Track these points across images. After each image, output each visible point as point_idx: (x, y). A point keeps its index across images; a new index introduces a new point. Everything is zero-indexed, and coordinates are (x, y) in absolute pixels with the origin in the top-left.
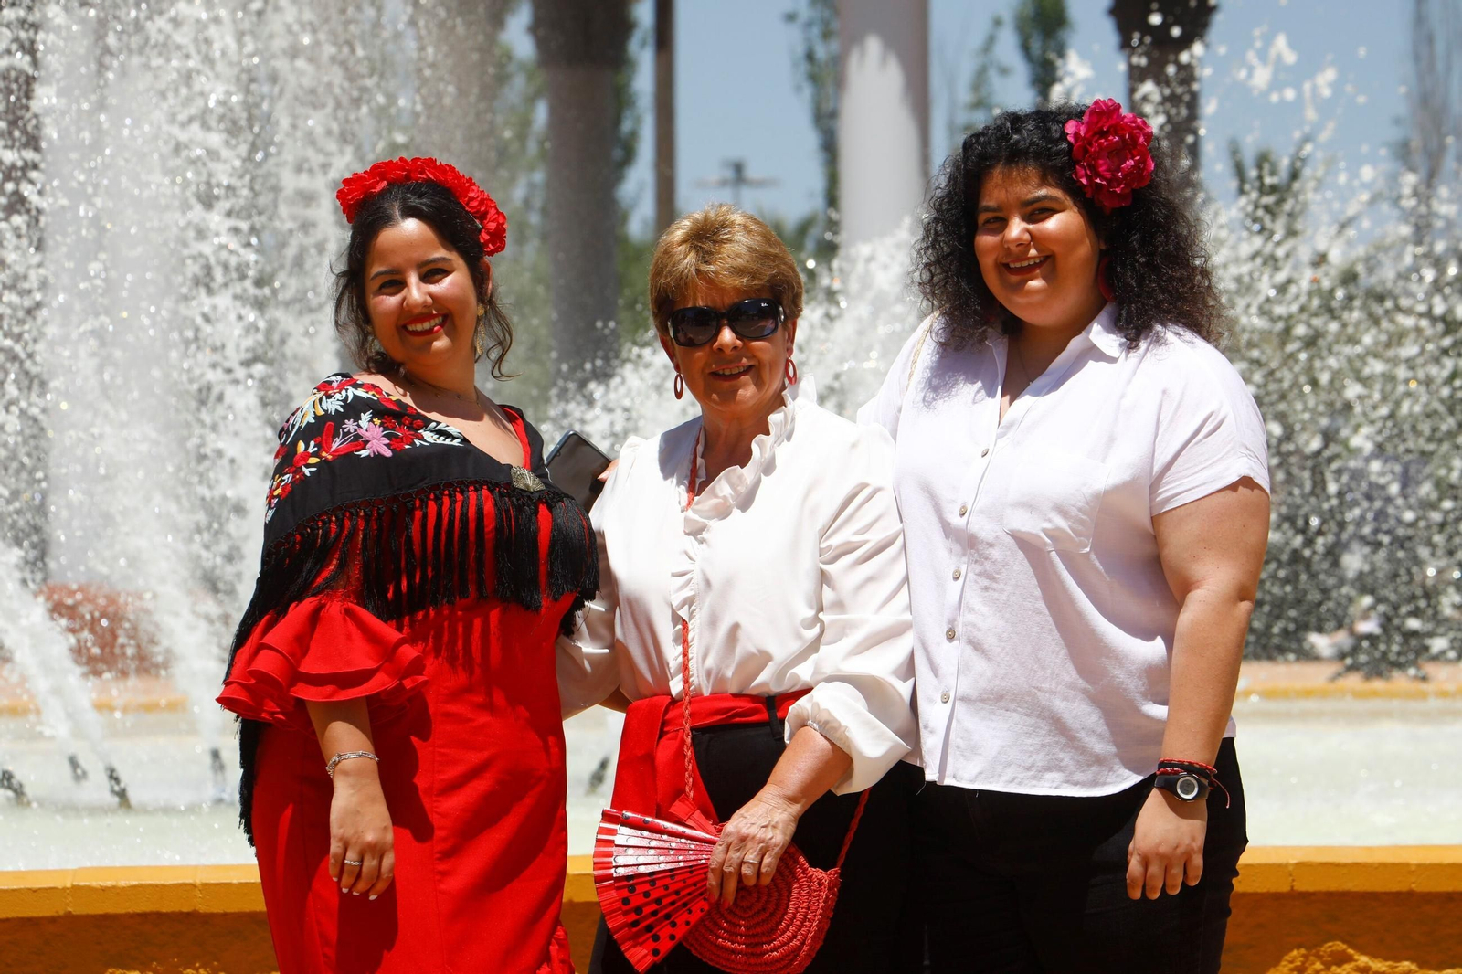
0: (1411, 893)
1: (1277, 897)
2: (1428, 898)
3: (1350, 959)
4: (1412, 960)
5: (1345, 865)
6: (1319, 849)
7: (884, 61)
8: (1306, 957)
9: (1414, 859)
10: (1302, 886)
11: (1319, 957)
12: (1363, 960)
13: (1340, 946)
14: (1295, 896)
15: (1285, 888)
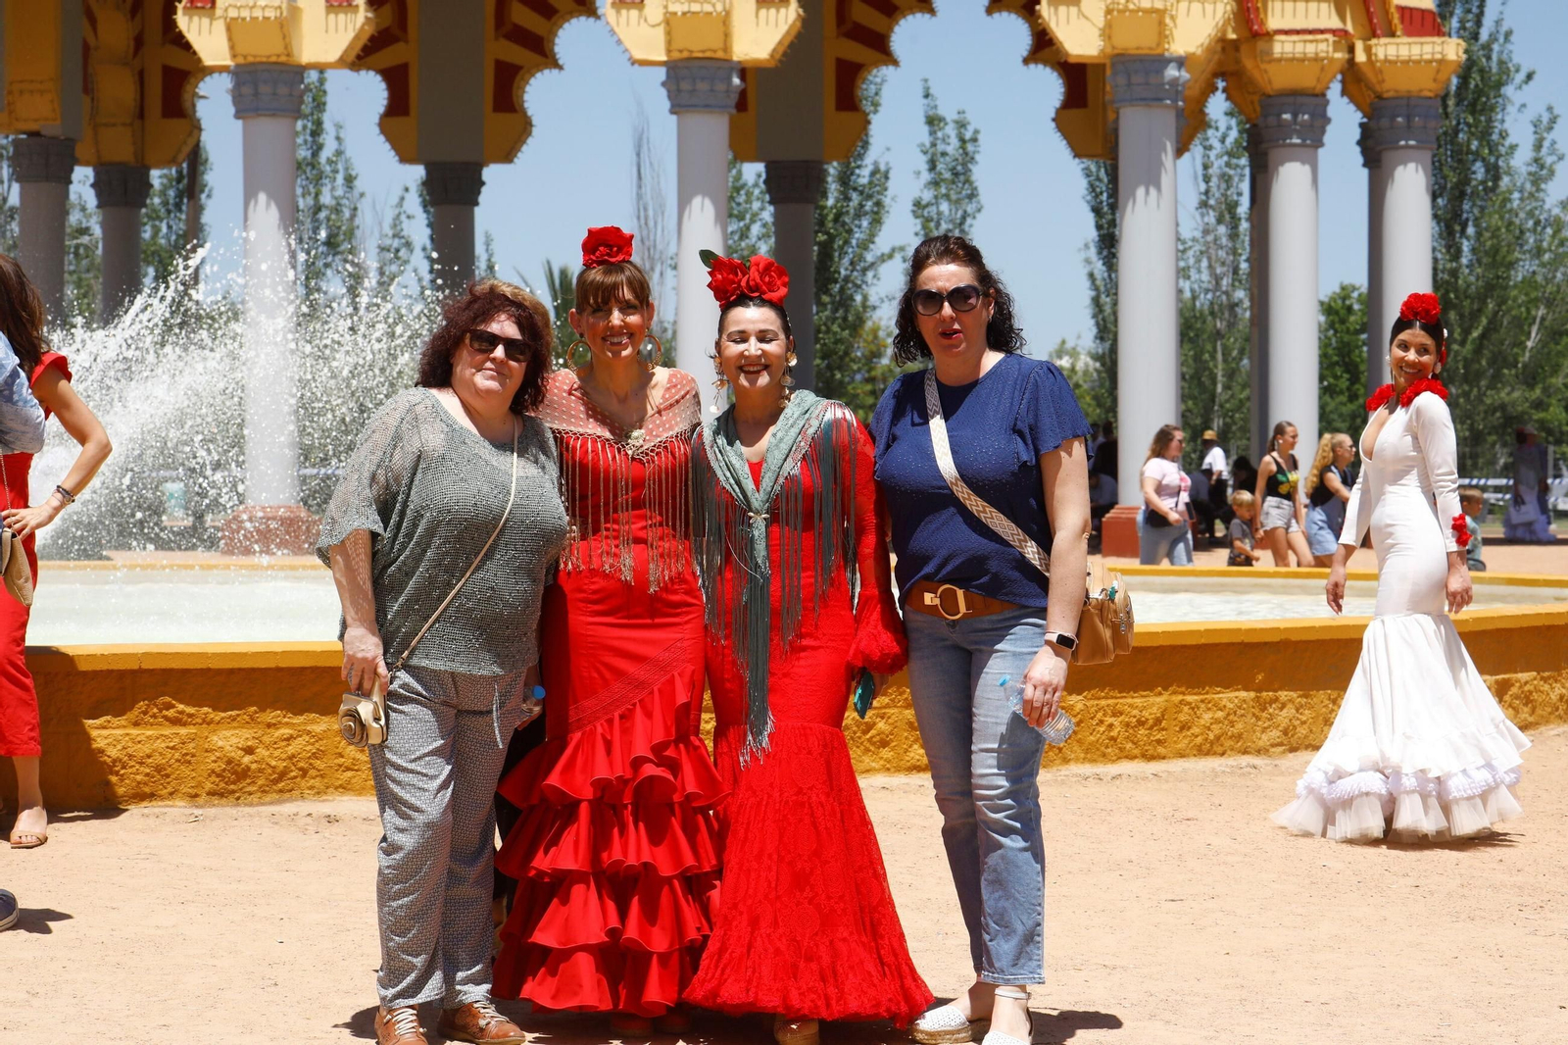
0: (209, 670)
1: (133, 672)
2: (220, 672)
3: (173, 706)
4: (209, 707)
5: (171, 654)
6: (158, 645)
7: (268, 205)
8: (148, 705)
9: (210, 650)
10: (145, 666)
11: (157, 706)
12: (181, 707)
13: (168, 699)
14: (141, 672)
15: (136, 667)
